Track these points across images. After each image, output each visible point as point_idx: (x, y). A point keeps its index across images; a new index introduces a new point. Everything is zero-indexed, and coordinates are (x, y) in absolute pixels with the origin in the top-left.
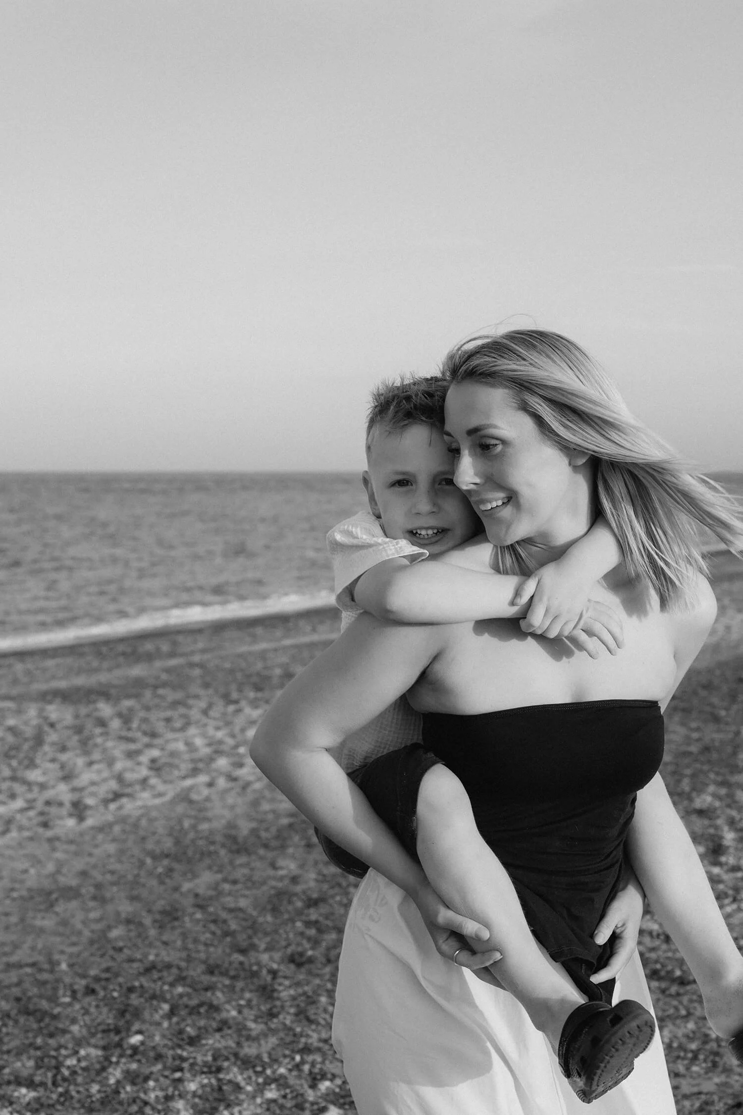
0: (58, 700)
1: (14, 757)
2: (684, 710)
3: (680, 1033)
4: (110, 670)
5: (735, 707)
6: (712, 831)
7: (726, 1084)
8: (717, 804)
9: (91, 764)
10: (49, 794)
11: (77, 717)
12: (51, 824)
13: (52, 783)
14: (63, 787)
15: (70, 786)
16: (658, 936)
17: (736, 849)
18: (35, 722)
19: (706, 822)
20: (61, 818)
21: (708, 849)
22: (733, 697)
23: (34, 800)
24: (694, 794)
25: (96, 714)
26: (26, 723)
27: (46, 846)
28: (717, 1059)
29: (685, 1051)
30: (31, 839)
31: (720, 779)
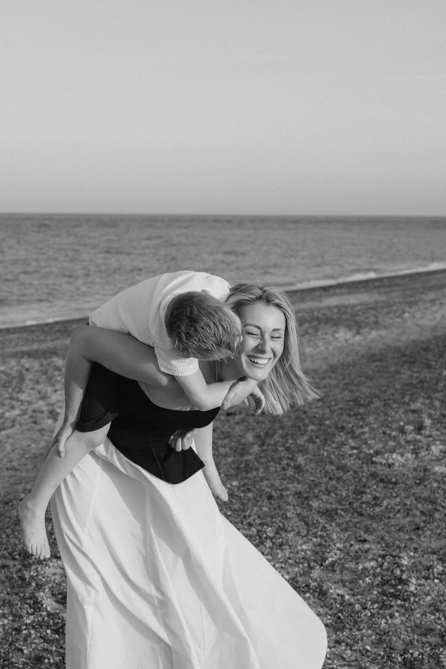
0: (26, 357)
1: (8, 387)
2: (411, 362)
3: (392, 503)
4: (53, 340)
5: (441, 360)
6: (419, 419)
7: (413, 521)
8: (423, 407)
9: (56, 391)
10: (34, 407)
11: (42, 365)
12: (38, 422)
13: (34, 401)
14: (41, 403)
15: (46, 403)
16: (385, 465)
17: (431, 427)
18: (16, 368)
19: (416, 416)
20: (44, 419)
21: (415, 428)
22: (441, 355)
23: (26, 410)
24: (411, 403)
25: (53, 364)
26: (11, 368)
27: (38, 434)
28: (410, 512)
29: (394, 509)
30: (28, 430)
31: (426, 396)
